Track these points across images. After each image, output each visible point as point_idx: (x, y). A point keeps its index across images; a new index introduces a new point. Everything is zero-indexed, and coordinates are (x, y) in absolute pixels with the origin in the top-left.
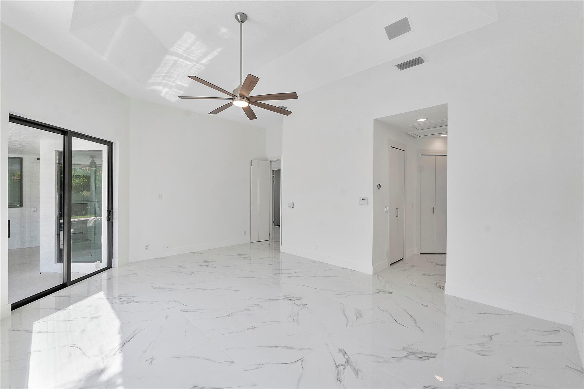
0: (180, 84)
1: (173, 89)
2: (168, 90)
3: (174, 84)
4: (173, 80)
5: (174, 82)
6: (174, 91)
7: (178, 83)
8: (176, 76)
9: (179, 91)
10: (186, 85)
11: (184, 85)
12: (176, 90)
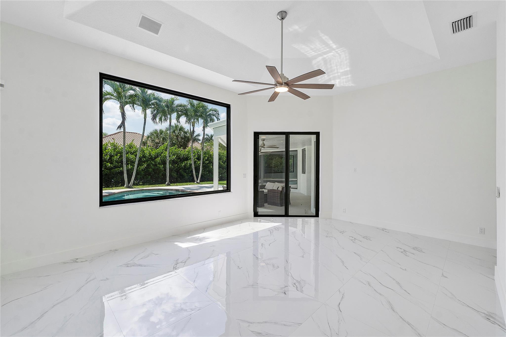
0: (343, 70)
1: (342, 78)
2: (339, 80)
3: (339, 74)
4: (336, 71)
5: (338, 73)
6: (343, 79)
7: (341, 71)
8: (335, 68)
9: (347, 77)
10: (348, 69)
11: (346, 70)
12: (344, 77)
